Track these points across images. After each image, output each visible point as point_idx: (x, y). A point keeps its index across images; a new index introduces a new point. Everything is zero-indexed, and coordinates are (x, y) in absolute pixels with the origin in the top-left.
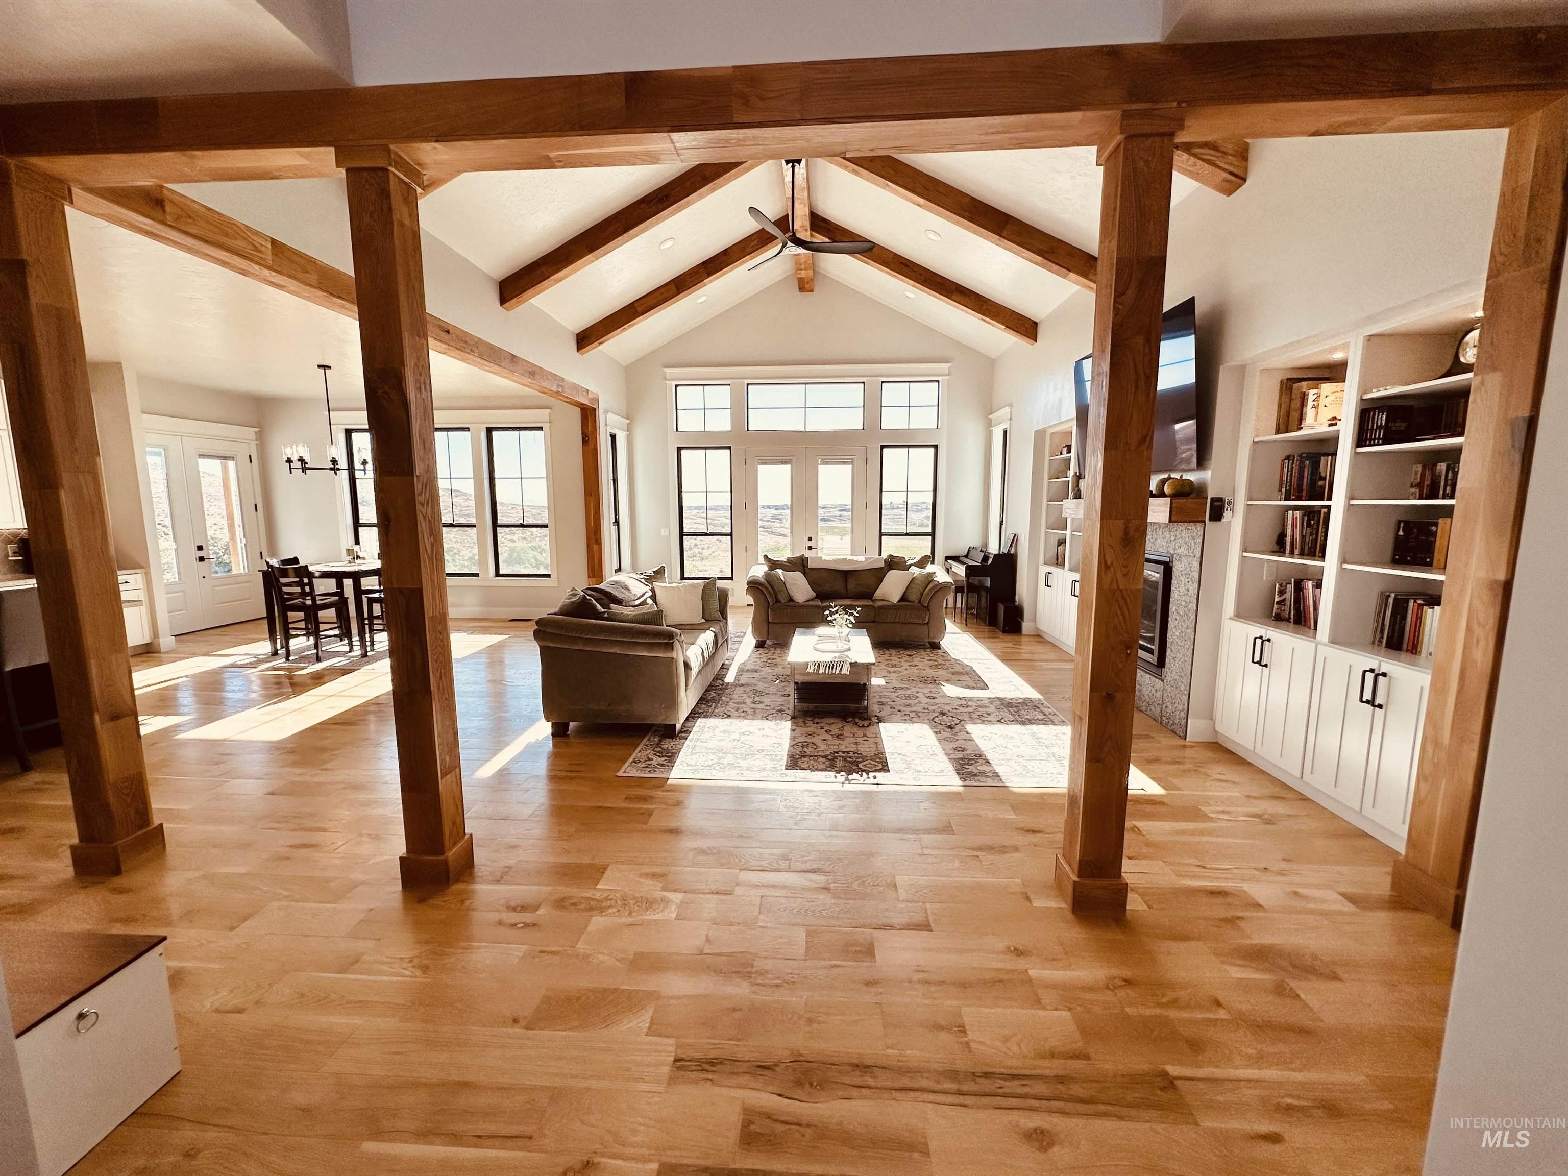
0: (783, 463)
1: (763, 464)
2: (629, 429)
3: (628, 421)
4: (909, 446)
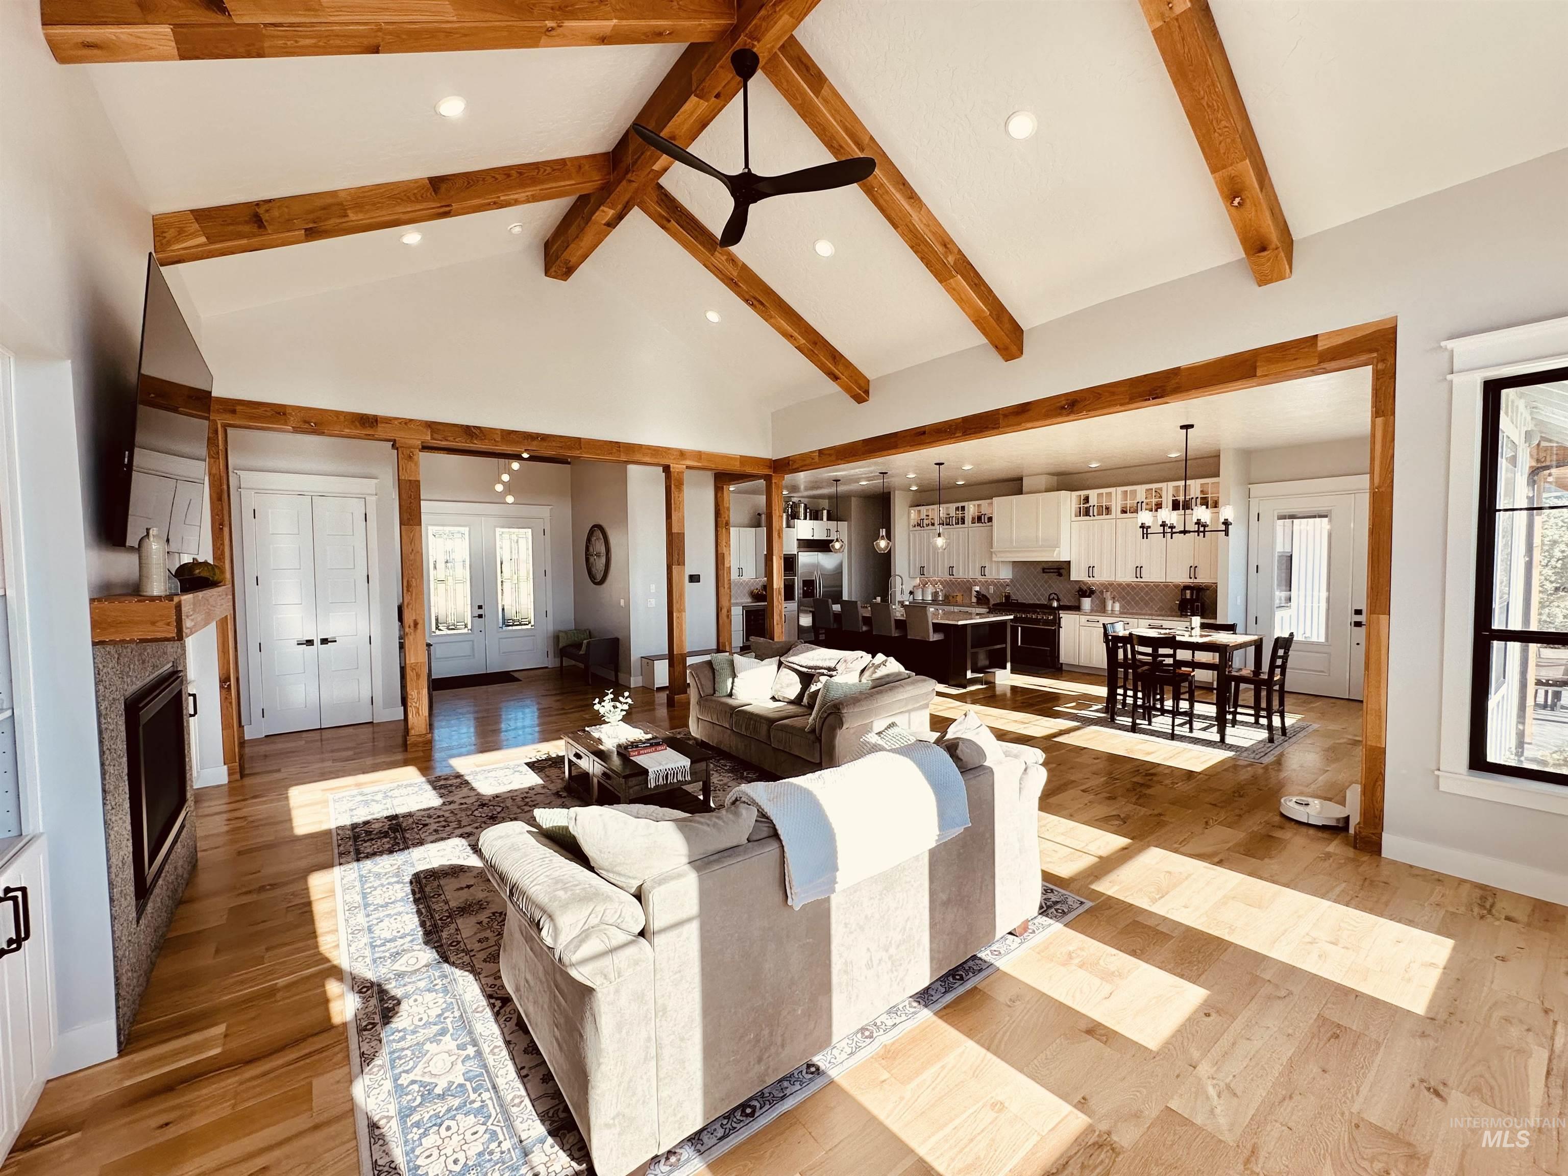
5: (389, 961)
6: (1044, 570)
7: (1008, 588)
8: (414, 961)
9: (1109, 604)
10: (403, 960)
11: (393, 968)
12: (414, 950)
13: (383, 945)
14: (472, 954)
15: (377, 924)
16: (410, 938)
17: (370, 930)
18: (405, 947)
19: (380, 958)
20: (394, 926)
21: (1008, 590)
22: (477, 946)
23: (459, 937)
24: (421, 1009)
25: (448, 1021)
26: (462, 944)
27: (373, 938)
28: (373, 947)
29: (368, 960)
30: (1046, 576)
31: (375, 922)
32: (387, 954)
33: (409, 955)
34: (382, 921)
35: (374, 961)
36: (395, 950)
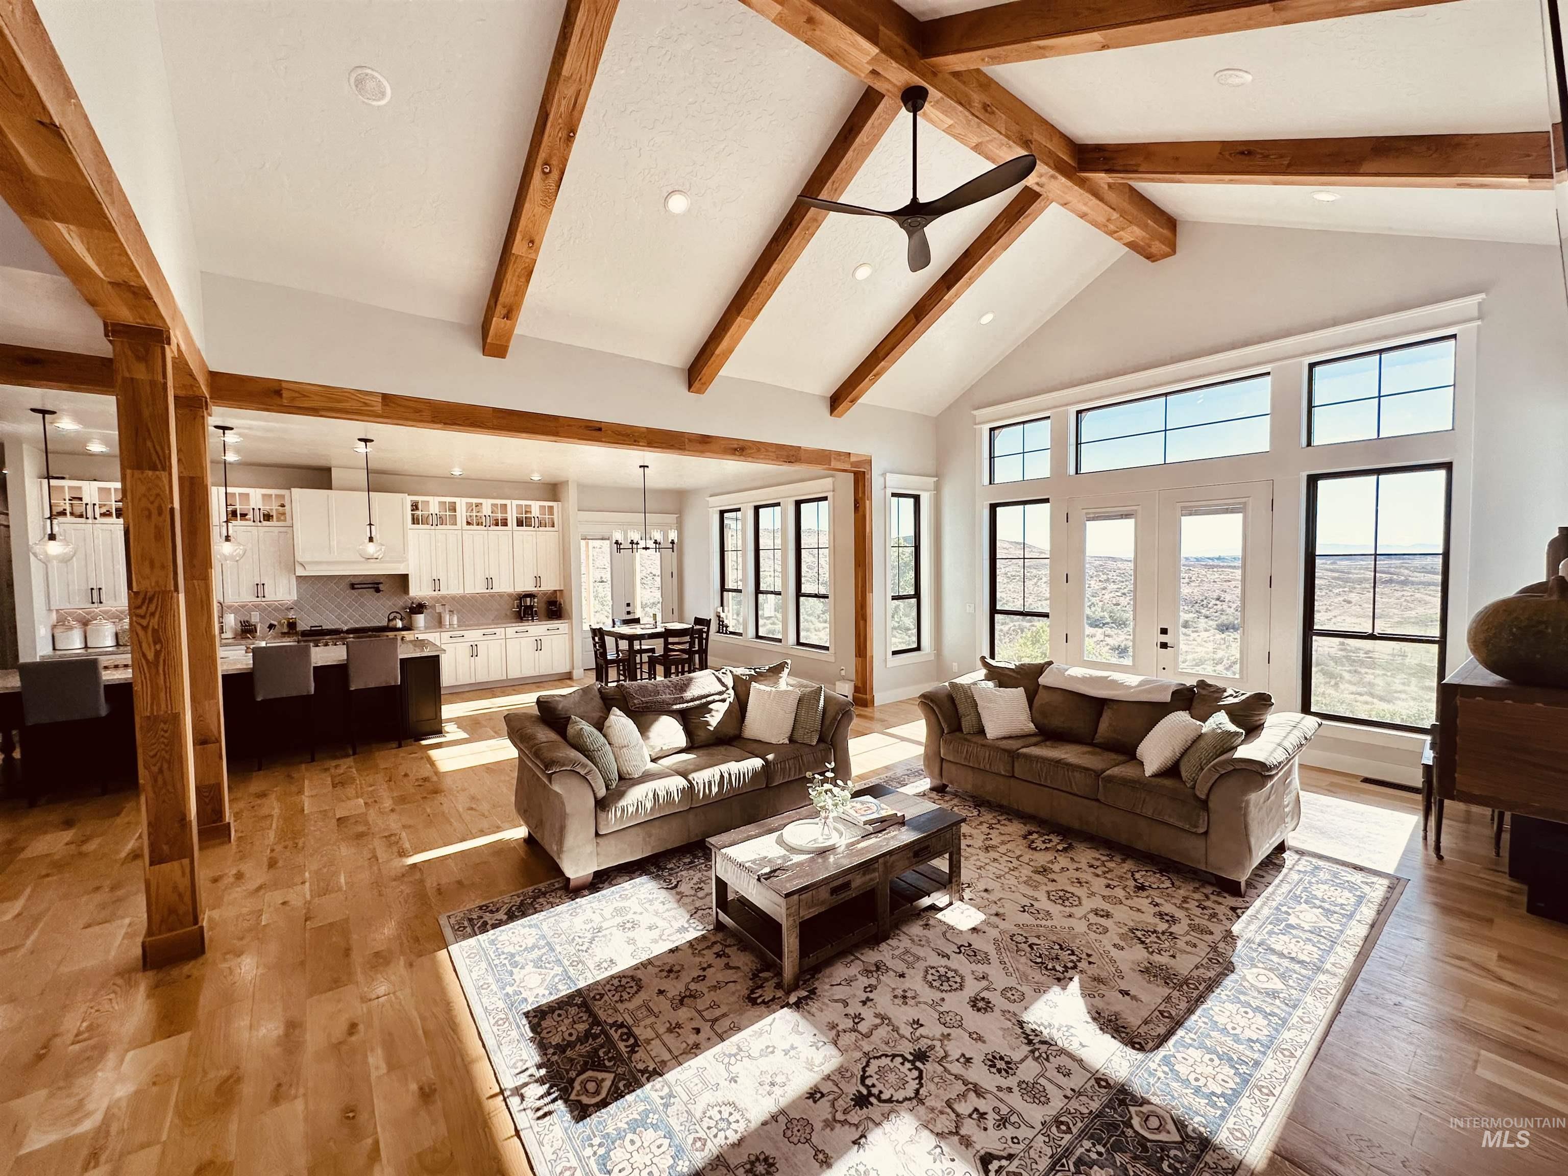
0: (1127, 516)
1: (1094, 519)
2: (938, 488)
3: (935, 479)
4: (1379, 472)
5: (1281, 995)
6: (353, 586)
7: (292, 612)
8: (1261, 978)
9: (447, 618)
10: (1270, 986)
11: (1284, 987)
12: (1252, 985)
13: (1273, 1014)
14: (1213, 945)
15: (1258, 1041)
16: (1242, 998)
17: (1272, 1039)
18: (1256, 994)
19: (1287, 1005)
20: (1243, 1022)
21: (291, 615)
22: (1202, 945)
23: (1204, 962)
24: (1292, 946)
25: (1281, 928)
26: (1210, 956)
27: (1276, 1030)
28: (1284, 1021)
29: (1299, 1012)
30: (355, 592)
31: (1257, 1046)
32: (1277, 1002)
33: (1259, 985)
34: (1250, 1040)
35: (1295, 1007)
36: (1267, 999)
